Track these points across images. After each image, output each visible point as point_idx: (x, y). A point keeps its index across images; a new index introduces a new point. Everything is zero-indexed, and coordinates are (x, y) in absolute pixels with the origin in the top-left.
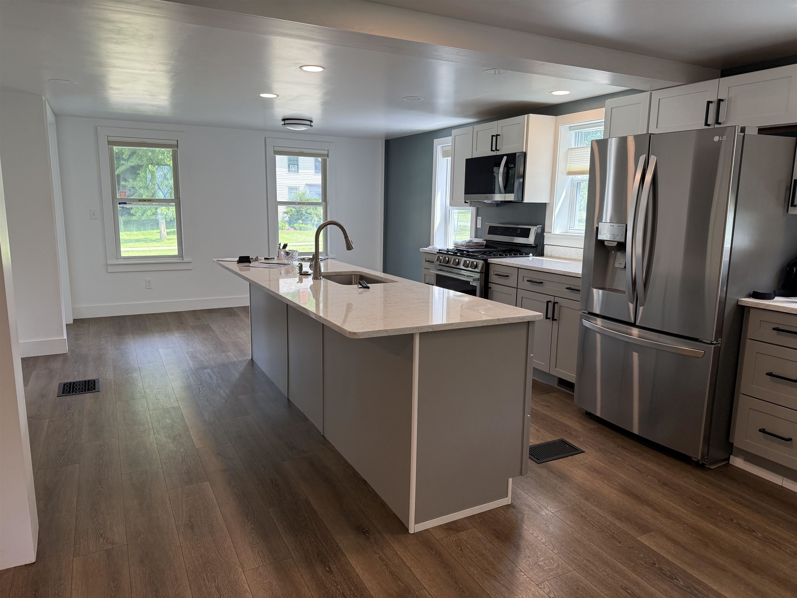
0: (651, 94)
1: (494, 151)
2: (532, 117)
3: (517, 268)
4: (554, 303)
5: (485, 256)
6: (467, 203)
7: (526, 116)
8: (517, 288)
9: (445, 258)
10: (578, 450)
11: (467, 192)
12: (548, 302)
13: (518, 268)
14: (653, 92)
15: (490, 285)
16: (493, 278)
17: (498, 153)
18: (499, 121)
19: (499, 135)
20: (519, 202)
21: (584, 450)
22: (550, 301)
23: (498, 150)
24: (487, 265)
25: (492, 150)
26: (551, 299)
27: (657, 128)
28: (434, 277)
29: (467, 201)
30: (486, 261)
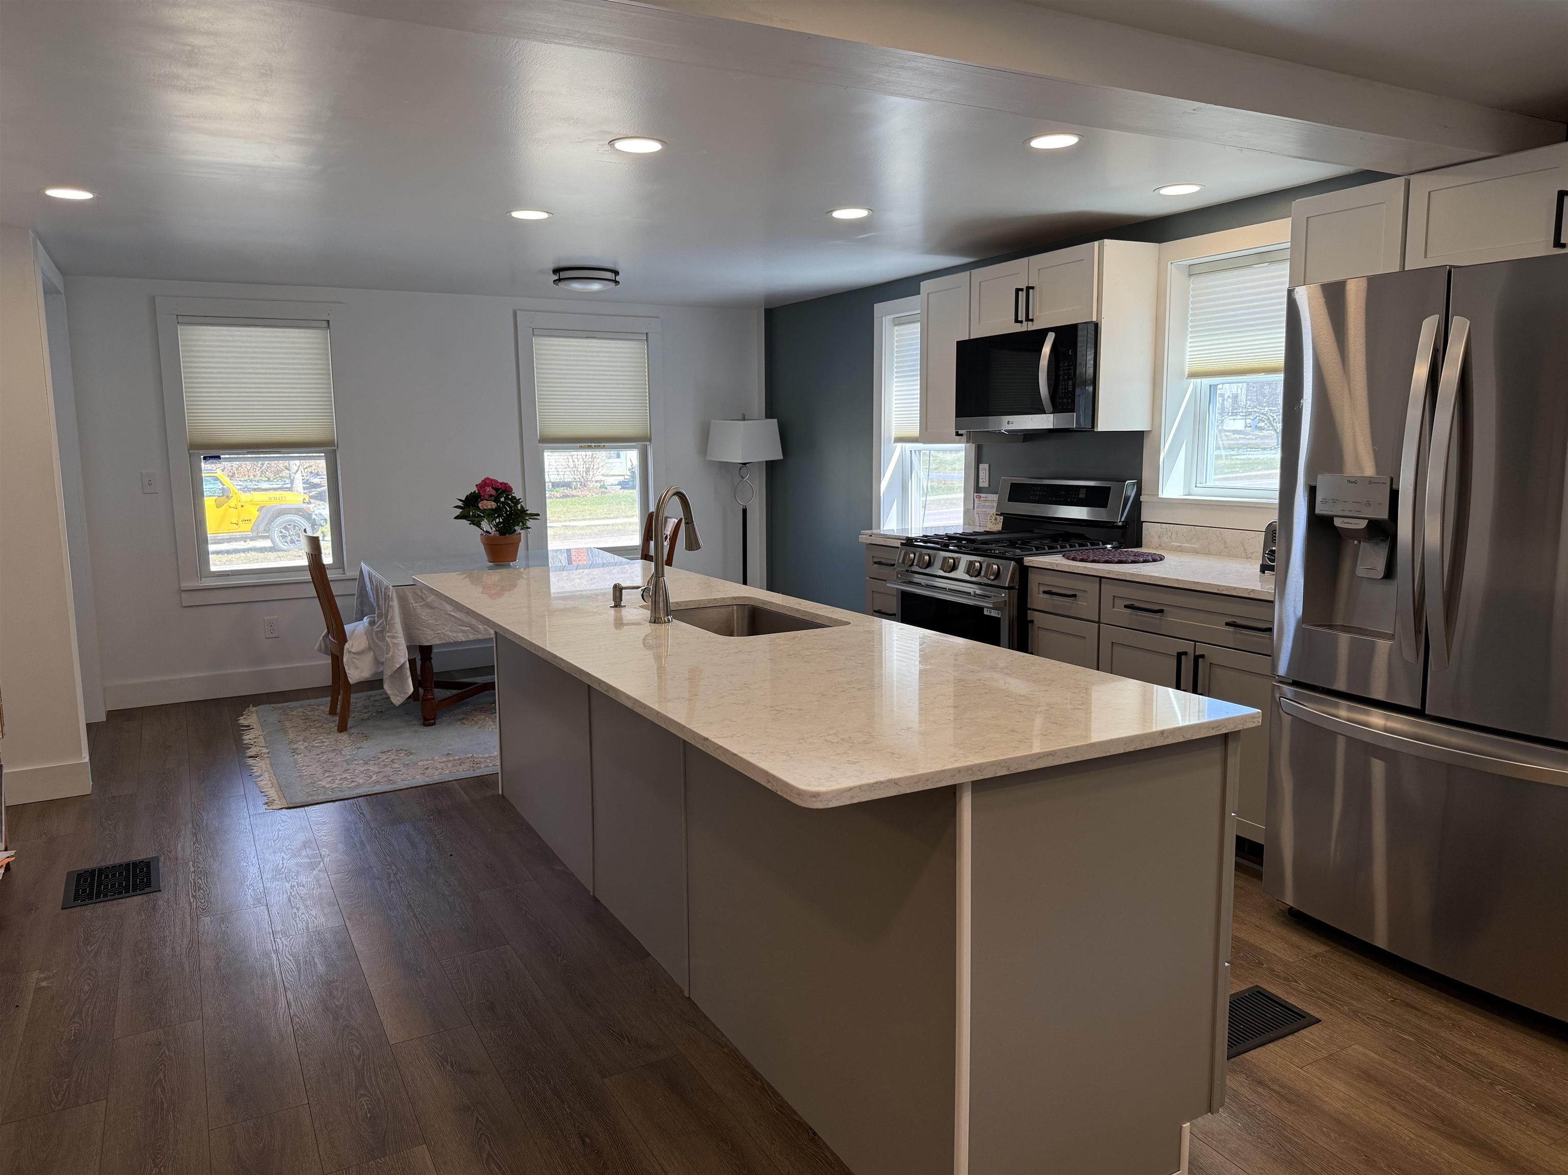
0: (1408, 183)
1: (1021, 322)
2: (1111, 246)
3: (1098, 579)
4: (1197, 658)
5: (1018, 551)
6: (962, 435)
7: (1096, 243)
8: (1099, 622)
9: (921, 556)
10: (1304, 1017)
11: (961, 412)
12: (1180, 655)
13: (1101, 578)
14: (1412, 178)
15: (1031, 615)
16: (1037, 599)
17: (1032, 327)
18: (1032, 258)
19: (1033, 288)
20: (1088, 431)
21: (1317, 1016)
22: (1185, 653)
23: (1032, 320)
24: (1023, 572)
25: (1017, 321)
26: (1187, 647)
27: (1426, 257)
28: (895, 598)
29: (960, 432)
30: (1019, 561)
